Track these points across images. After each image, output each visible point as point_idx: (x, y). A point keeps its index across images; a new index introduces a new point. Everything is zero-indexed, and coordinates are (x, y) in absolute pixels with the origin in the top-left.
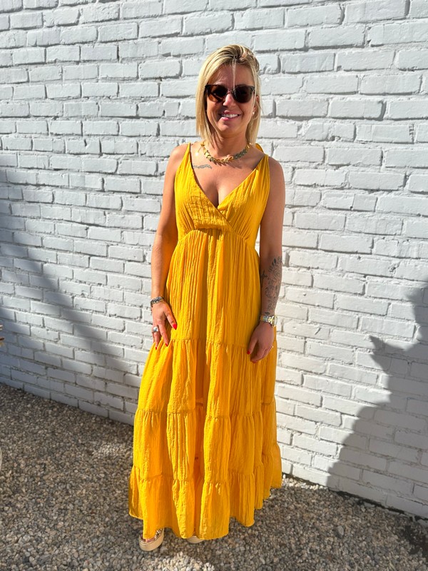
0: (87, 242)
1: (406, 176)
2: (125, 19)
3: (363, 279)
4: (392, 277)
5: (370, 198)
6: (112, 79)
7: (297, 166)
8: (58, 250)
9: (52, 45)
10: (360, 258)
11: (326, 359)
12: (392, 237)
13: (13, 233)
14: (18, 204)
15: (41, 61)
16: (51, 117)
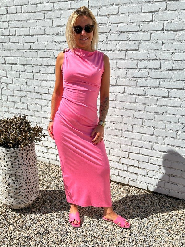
7: (174, 52)
13: (34, 88)
14: (37, 74)
15: (51, 9)
16: (55, 34)
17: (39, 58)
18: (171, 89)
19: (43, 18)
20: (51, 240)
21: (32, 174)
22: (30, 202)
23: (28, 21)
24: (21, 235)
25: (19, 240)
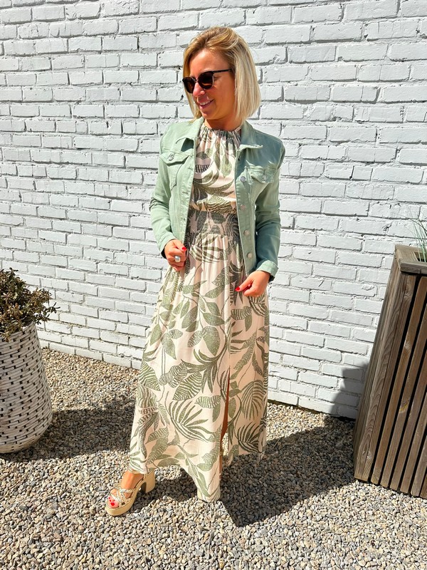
0: (110, 213)
1: (397, 150)
2: (145, 13)
3: (361, 237)
4: (384, 235)
5: (367, 170)
6: (133, 67)
7: (303, 143)
8: (82, 221)
9: (74, 36)
10: (358, 219)
11: (329, 307)
12: (386, 202)
13: (37, 207)
14: (42, 181)
15: (63, 50)
16: (74, 101)
17: (45, 148)
18: (297, 214)
19: (49, 68)
20: (74, 512)
21: (34, 384)
22: (32, 438)
23: (18, 74)
24: (15, 505)
25: (11, 515)
